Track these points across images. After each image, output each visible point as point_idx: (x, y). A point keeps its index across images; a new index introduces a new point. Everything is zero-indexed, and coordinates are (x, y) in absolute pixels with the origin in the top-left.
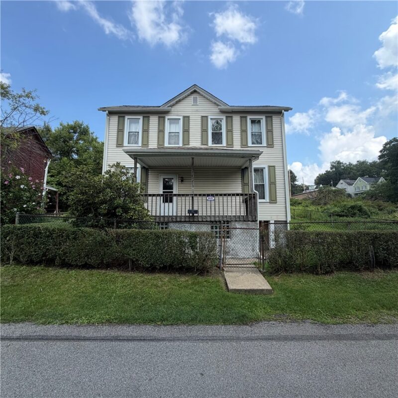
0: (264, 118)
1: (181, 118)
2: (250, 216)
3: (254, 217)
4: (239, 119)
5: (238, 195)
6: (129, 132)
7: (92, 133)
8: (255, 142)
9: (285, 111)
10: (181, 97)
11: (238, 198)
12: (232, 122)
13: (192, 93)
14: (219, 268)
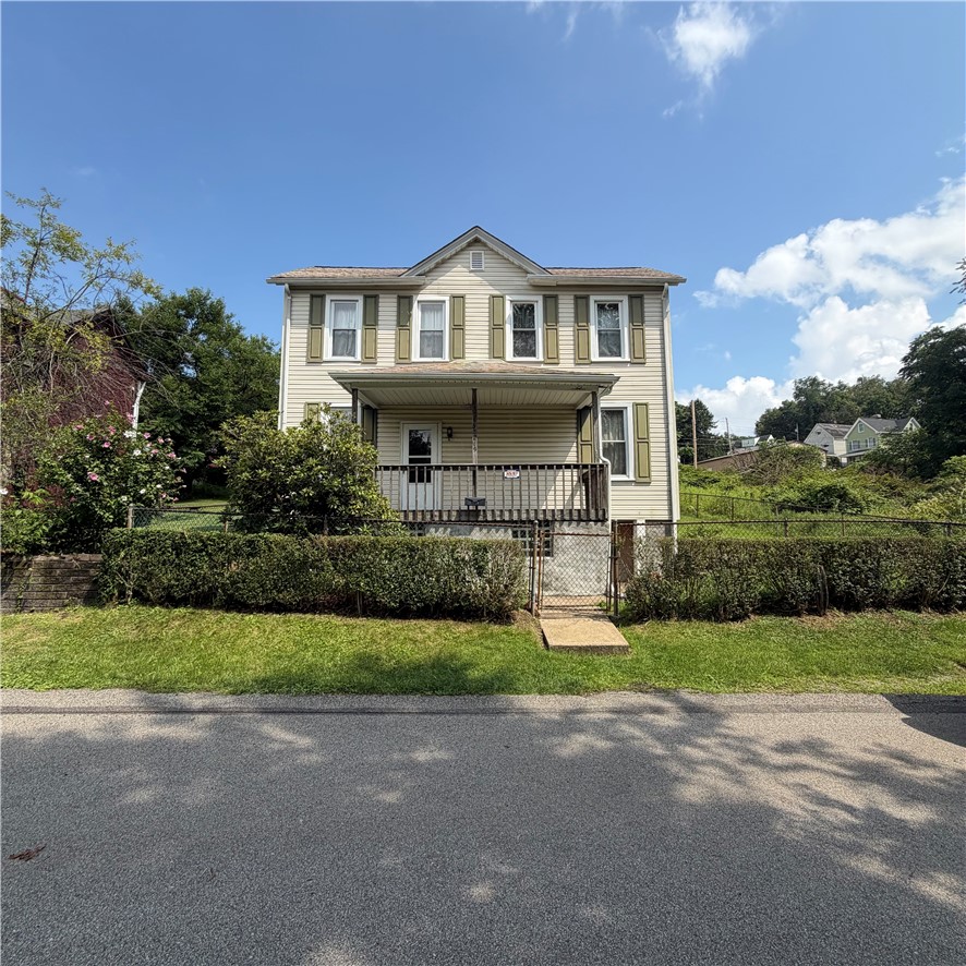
0: (625, 299)
1: (447, 298)
2: (592, 511)
3: (601, 513)
4: (572, 302)
5: (568, 466)
6: (334, 330)
7: (228, 317)
8: (606, 351)
9: (670, 284)
10: (447, 255)
11: (568, 473)
12: (557, 308)
13: (469, 245)
14: (530, 610)
